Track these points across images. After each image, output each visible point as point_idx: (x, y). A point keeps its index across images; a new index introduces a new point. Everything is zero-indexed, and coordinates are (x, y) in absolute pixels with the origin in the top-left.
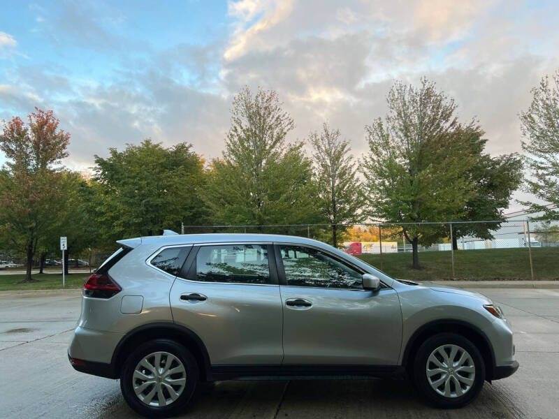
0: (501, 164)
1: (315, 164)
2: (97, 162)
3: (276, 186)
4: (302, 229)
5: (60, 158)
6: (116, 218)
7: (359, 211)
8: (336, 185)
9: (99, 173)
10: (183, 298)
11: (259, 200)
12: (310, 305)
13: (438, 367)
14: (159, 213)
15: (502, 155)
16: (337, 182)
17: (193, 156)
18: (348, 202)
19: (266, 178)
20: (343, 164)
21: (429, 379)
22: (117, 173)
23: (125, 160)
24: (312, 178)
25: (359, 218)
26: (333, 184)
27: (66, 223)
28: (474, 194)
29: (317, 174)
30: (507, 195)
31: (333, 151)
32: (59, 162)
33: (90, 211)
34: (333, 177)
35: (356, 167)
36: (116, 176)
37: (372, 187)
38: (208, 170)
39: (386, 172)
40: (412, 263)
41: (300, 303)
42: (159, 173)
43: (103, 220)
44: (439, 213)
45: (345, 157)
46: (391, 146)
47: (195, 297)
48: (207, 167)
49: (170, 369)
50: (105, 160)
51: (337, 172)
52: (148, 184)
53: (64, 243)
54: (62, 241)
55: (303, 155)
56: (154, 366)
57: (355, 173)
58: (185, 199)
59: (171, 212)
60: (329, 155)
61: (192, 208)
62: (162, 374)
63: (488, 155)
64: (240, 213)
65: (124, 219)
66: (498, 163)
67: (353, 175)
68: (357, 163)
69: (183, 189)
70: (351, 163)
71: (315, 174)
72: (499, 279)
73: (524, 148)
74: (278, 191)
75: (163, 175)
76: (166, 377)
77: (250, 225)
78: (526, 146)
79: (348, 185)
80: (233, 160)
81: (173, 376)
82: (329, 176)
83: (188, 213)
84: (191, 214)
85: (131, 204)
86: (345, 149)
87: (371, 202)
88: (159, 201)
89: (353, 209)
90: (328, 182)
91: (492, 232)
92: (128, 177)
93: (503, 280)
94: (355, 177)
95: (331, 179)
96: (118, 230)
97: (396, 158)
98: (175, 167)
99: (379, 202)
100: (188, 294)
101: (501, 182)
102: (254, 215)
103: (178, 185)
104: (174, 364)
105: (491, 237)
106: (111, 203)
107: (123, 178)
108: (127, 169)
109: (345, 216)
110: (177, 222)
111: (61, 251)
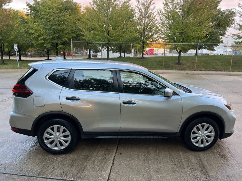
0: (226, 14)
1: (136, 11)
2: (27, 5)
3: (116, 22)
4: (128, 45)
5: (8, 3)
6: (40, 36)
7: (155, 36)
8: (146, 22)
9: (29, 12)
10: (67, 99)
11: (108, 29)
12: (135, 104)
13: (196, 134)
14: (60, 34)
15: (227, 9)
16: (146, 20)
17: (75, 4)
18: (151, 31)
19: (112, 18)
20: (150, 11)
21: (192, 139)
22: (38, 12)
23: (41, 5)
24: (134, 18)
25: (155, 39)
26: (144, 22)
27: (16, 37)
28: (211, 30)
29: (137, 16)
30: (225, 29)
31: (145, 4)
32: (8, 5)
33: (27, 32)
34: (145, 18)
35: (156, 13)
36: (37, 14)
37: (163, 24)
38: (83, 12)
39: (170, 16)
40: (177, 62)
41: (130, 102)
42: (59, 13)
43: (33, 37)
44: (193, 39)
45: (151, 7)
46: (175, 3)
47: (73, 99)
48: (82, 10)
49: (62, 133)
50: (31, 4)
51: (147, 15)
52: (53, 18)
53: (16, 47)
54: (15, 46)
55: (130, 6)
56: (54, 132)
57: (155, 16)
58: (72, 27)
59: (66, 34)
60: (143, 6)
61: (76, 32)
62: (59, 135)
63: (220, 9)
64: (99, 36)
65: (44, 36)
66: (224, 13)
67: (154, 17)
68: (157, 11)
69: (71, 22)
70: (154, 11)
71: (136, 16)
72: (215, 71)
73: (239, 6)
74: (117, 25)
75: (61, 14)
76: (61, 137)
77: (103, 42)
78: (240, 5)
79: (151, 22)
80: (95, 7)
81: (64, 136)
82: (143, 17)
83: (74, 35)
84: (75, 35)
85: (46, 29)
86: (152, 3)
87: (162, 32)
88: (59, 28)
89: (152, 35)
90: (142, 20)
91: (215, 47)
92: (44, 15)
93: (217, 71)
94: (156, 18)
95: (143, 19)
96: (41, 42)
97: (177, 9)
98: (67, 10)
99: (165, 33)
100: (70, 97)
101: (224, 23)
102: (105, 37)
103: (68, 20)
104: (64, 131)
105: (214, 50)
106: (36, 28)
107: (42, 15)
108: (43, 10)
109: (149, 38)
110: (69, 39)
111: (15, 51)
